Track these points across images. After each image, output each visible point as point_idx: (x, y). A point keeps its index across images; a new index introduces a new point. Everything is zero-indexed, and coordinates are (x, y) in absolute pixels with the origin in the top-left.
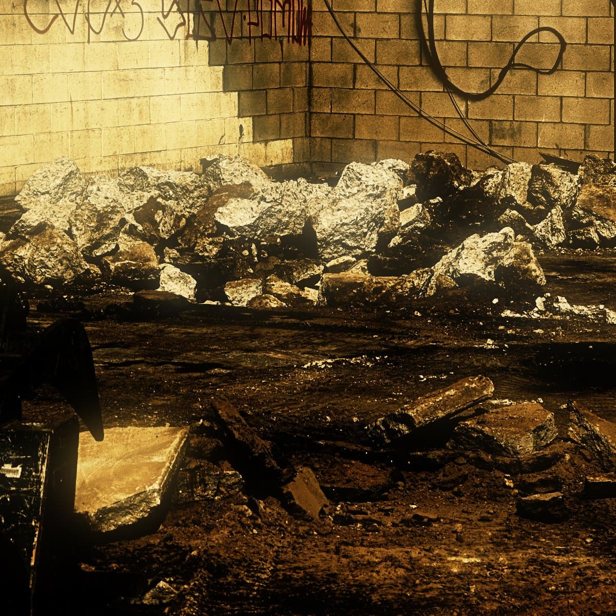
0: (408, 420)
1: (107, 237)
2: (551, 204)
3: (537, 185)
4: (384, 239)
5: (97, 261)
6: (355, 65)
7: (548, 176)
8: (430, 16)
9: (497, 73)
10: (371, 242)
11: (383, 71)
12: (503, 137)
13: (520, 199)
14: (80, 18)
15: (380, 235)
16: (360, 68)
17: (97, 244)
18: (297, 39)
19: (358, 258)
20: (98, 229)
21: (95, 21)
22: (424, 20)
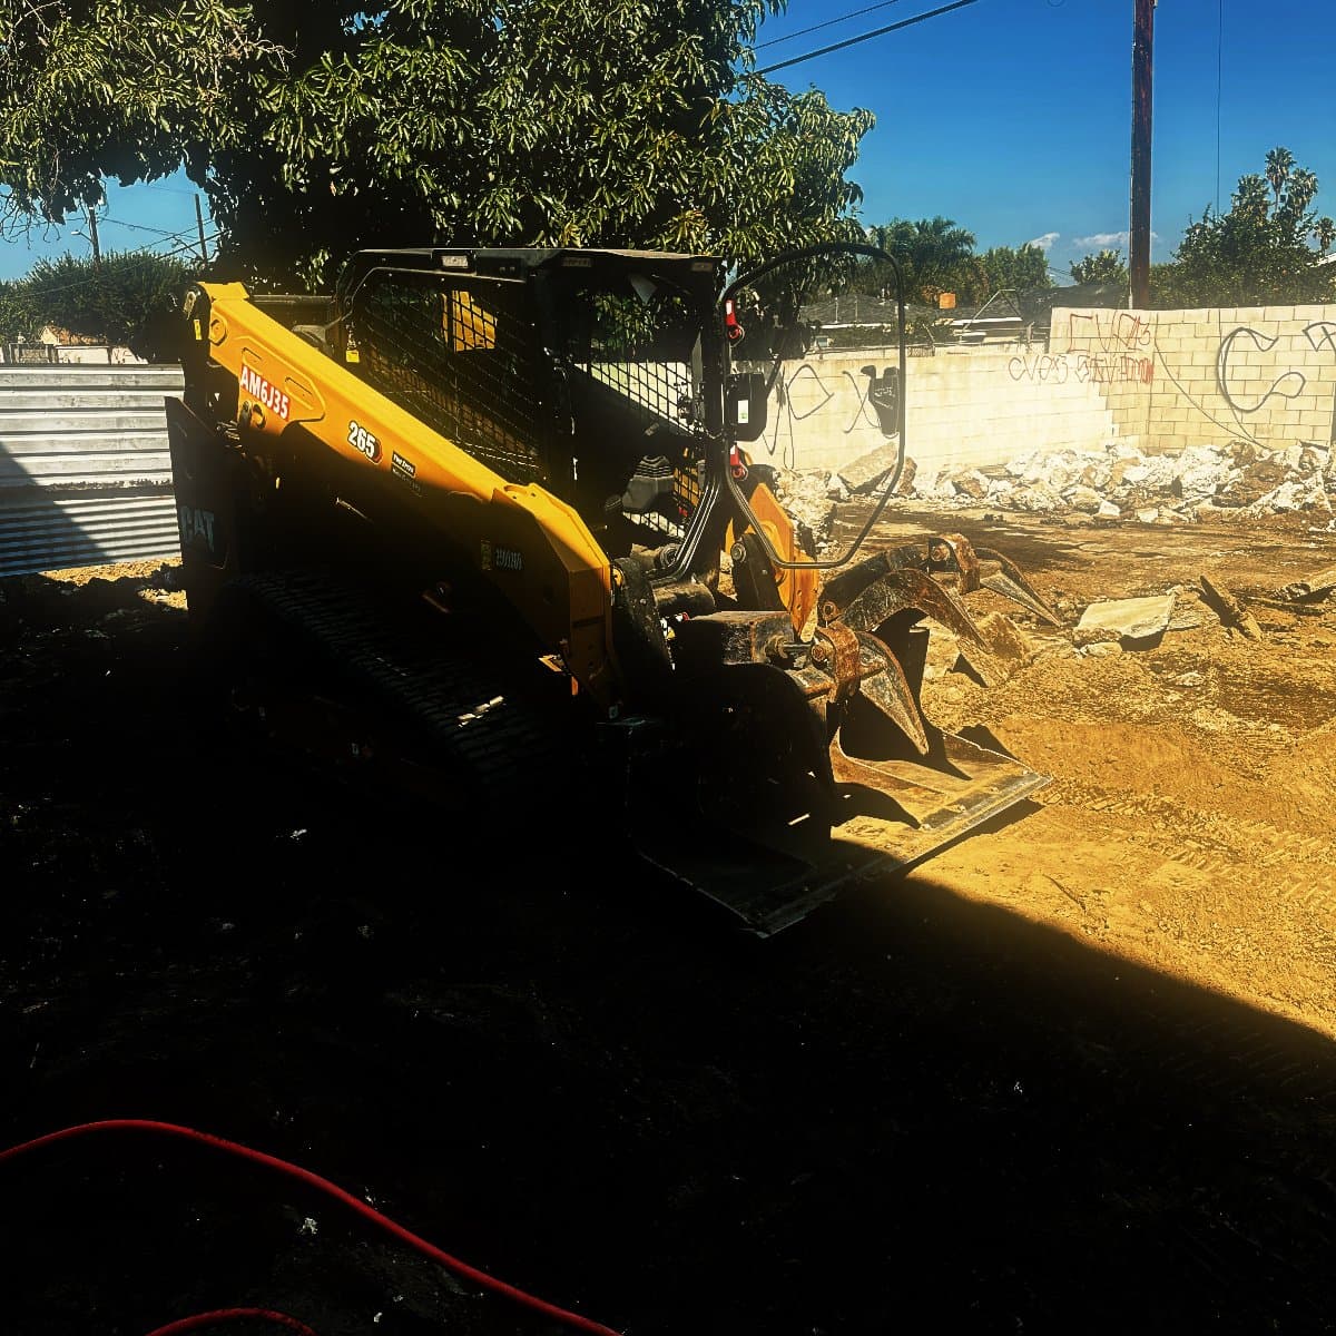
0: (1305, 587)
1: (1072, 486)
2: (1314, 470)
3: (1306, 459)
4: (1220, 489)
5: (1065, 498)
6: (1177, 395)
7: (1313, 453)
8: (1224, 366)
9: (1262, 397)
10: (1212, 490)
11: (1193, 397)
12: (1263, 433)
13: (1295, 466)
14: (1037, 371)
15: (1218, 485)
16: (1180, 398)
17: (1065, 490)
18: (1145, 381)
19: (1206, 497)
20: (1066, 481)
21: (1044, 373)
22: (1221, 369)
